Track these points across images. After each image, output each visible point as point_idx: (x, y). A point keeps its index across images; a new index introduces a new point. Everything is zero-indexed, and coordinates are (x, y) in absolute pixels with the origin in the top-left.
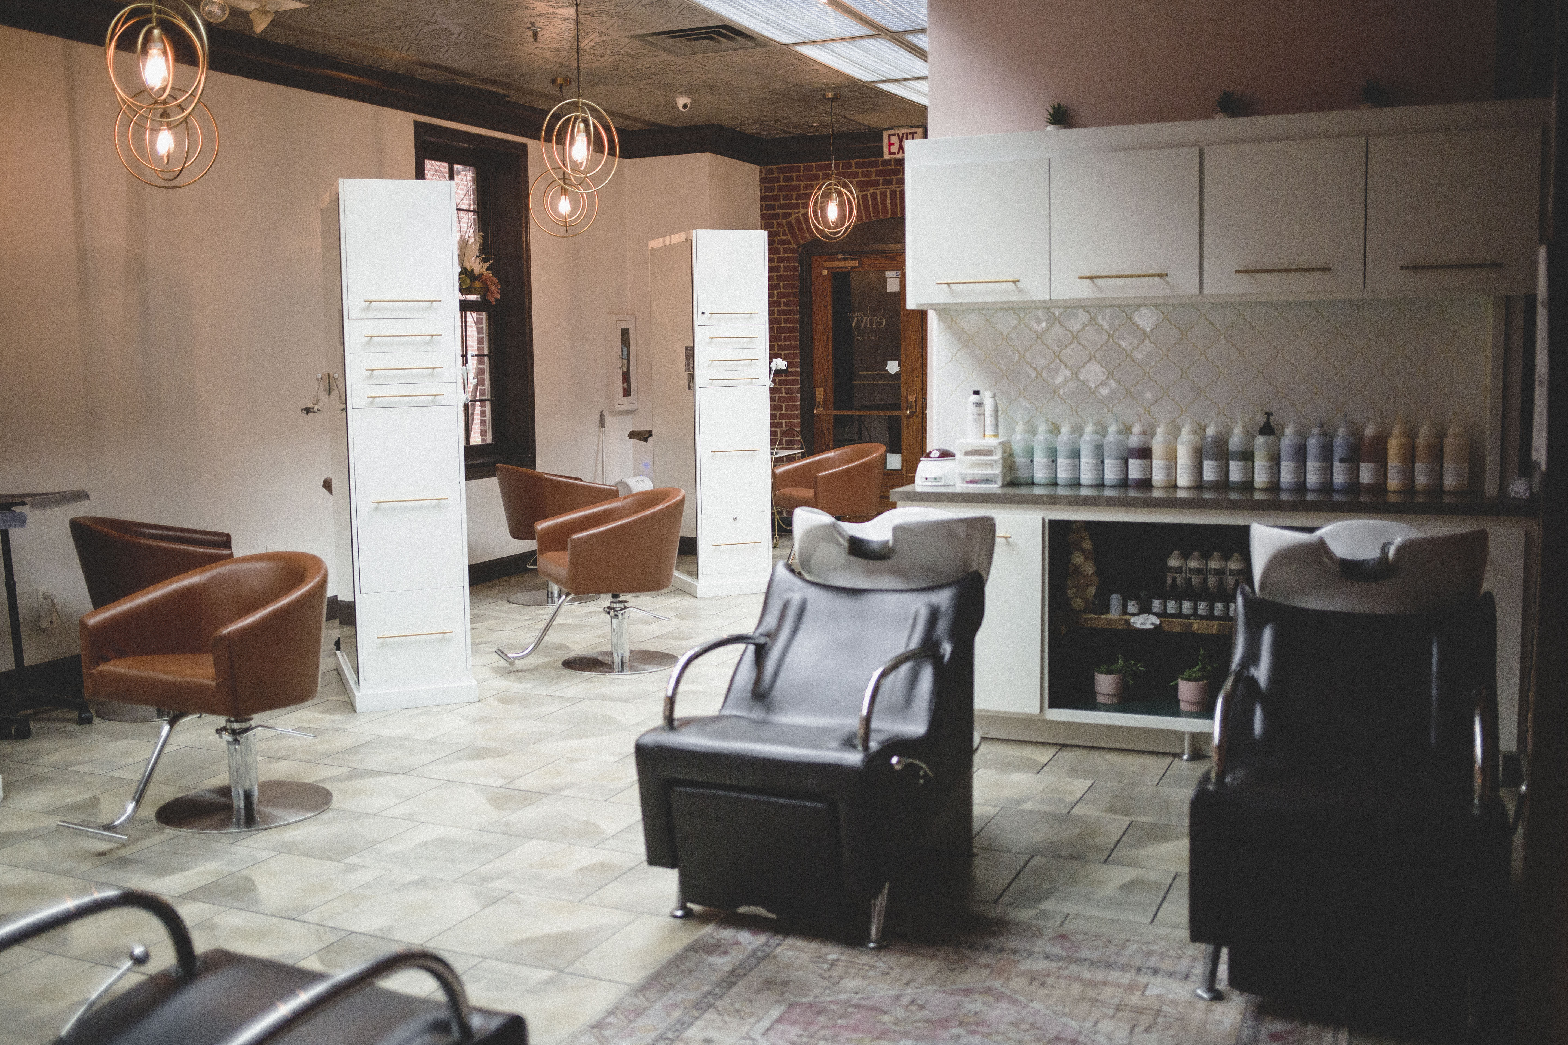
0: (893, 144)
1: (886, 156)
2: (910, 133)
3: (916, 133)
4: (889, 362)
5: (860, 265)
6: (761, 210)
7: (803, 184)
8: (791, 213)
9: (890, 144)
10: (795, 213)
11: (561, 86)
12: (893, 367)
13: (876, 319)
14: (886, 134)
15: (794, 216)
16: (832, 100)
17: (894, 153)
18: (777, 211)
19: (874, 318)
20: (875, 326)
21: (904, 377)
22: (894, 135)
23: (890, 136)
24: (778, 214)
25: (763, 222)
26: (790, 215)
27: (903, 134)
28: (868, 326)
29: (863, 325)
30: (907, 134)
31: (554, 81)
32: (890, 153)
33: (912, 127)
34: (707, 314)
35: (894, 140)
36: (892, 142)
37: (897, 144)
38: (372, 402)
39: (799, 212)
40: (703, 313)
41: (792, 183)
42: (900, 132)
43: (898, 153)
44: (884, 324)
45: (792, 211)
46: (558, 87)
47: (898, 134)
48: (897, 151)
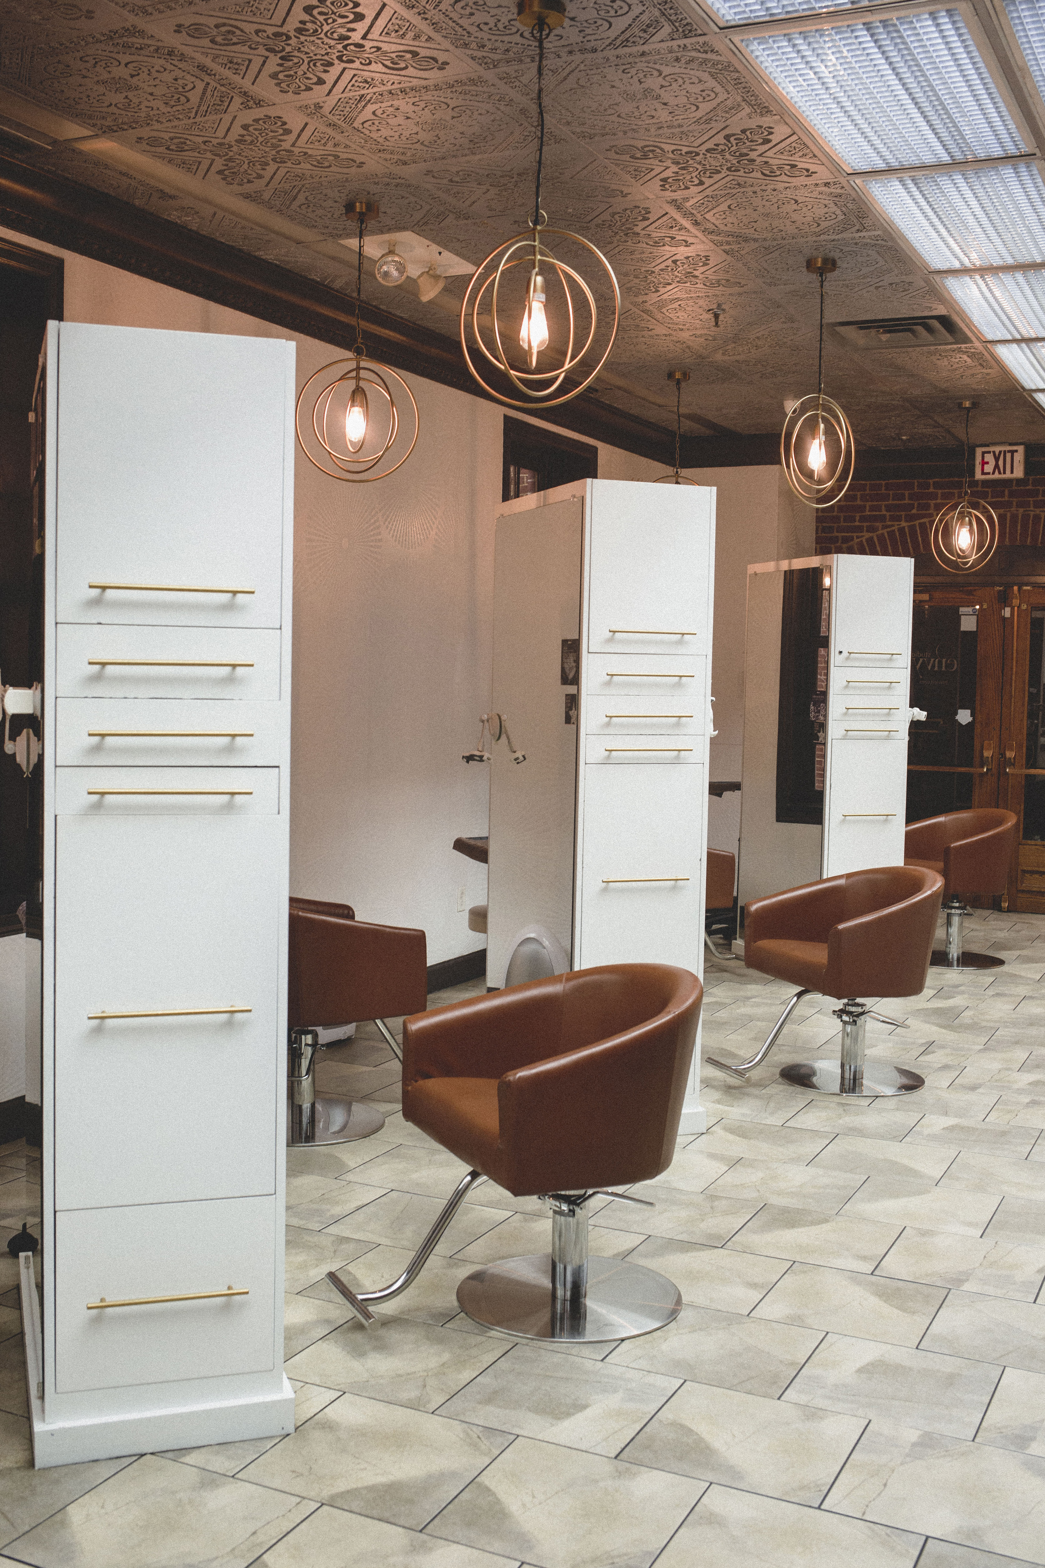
0: (987, 463)
1: (978, 476)
2: (1009, 451)
3: (1016, 451)
4: (959, 711)
5: (931, 599)
6: (817, 533)
7: (868, 504)
8: (853, 537)
9: (984, 463)
10: (858, 537)
11: (678, 382)
12: (964, 717)
13: (946, 661)
14: (979, 451)
15: (856, 540)
16: (968, 409)
17: (989, 473)
18: (837, 534)
19: (944, 660)
20: (944, 669)
21: (978, 729)
22: (989, 452)
23: (984, 453)
24: (837, 537)
25: (818, 546)
26: (852, 539)
27: (1000, 452)
28: (936, 669)
29: (929, 668)
30: (1005, 452)
31: (670, 375)
32: (983, 473)
33: (1011, 444)
34: (845, 654)
35: (989, 458)
36: (986, 460)
37: (992, 463)
38: (609, 757)
39: (862, 536)
40: (841, 652)
41: (855, 503)
42: (997, 449)
43: (993, 473)
44: (956, 666)
45: (855, 535)
46: (675, 383)
47: (994, 452)
48: (991, 472)
